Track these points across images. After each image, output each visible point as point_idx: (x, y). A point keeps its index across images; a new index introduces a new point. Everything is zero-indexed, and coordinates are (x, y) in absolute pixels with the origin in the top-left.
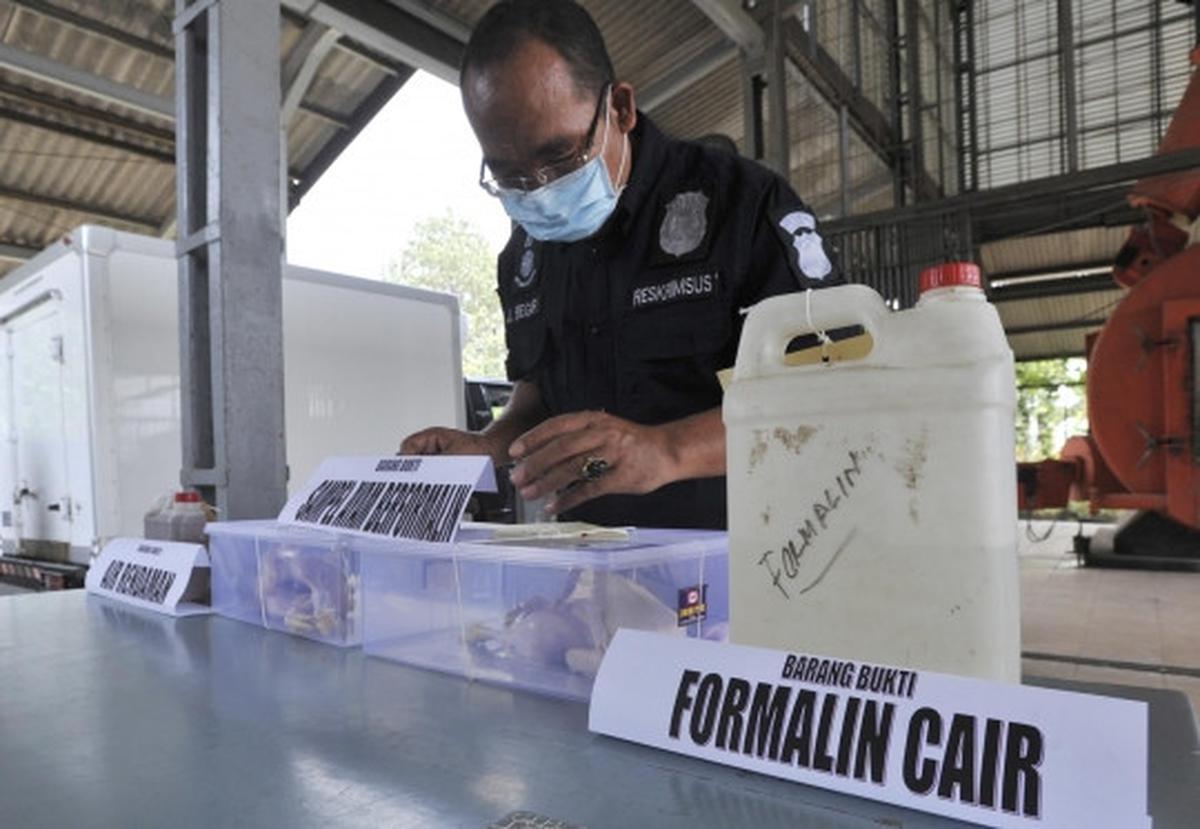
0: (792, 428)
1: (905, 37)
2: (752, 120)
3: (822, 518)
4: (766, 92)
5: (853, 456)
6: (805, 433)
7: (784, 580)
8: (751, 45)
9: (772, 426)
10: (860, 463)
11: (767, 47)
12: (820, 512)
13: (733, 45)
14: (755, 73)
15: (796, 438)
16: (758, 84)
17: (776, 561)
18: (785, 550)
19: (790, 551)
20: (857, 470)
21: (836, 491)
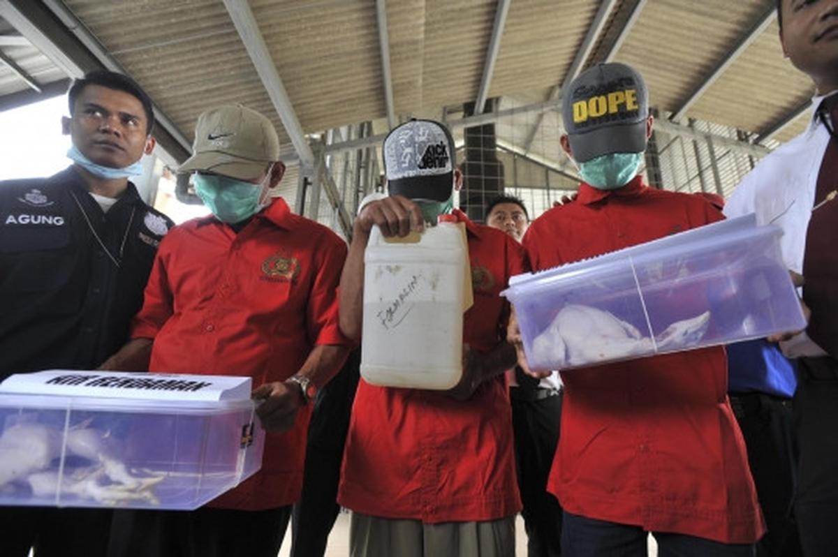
0: (393, 266)
1: (362, 187)
2: (300, 199)
3: (402, 299)
4: (309, 188)
5: (414, 277)
6: (398, 268)
7: (387, 322)
8: (307, 162)
9: (385, 264)
10: (417, 280)
11: (314, 166)
12: (402, 297)
13: (297, 157)
14: (306, 176)
15: (394, 270)
16: (306, 183)
17: (384, 316)
18: (387, 311)
19: (390, 312)
20: (415, 283)
21: (408, 290)
